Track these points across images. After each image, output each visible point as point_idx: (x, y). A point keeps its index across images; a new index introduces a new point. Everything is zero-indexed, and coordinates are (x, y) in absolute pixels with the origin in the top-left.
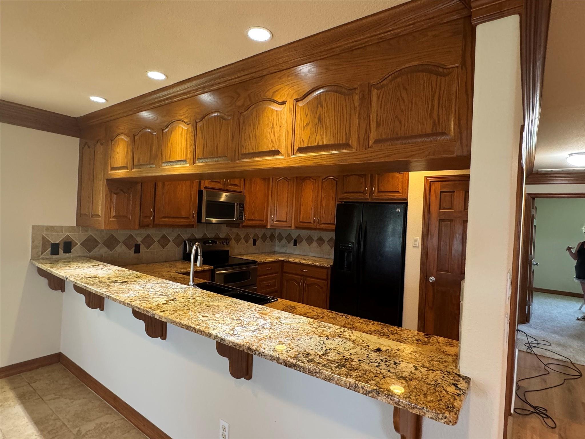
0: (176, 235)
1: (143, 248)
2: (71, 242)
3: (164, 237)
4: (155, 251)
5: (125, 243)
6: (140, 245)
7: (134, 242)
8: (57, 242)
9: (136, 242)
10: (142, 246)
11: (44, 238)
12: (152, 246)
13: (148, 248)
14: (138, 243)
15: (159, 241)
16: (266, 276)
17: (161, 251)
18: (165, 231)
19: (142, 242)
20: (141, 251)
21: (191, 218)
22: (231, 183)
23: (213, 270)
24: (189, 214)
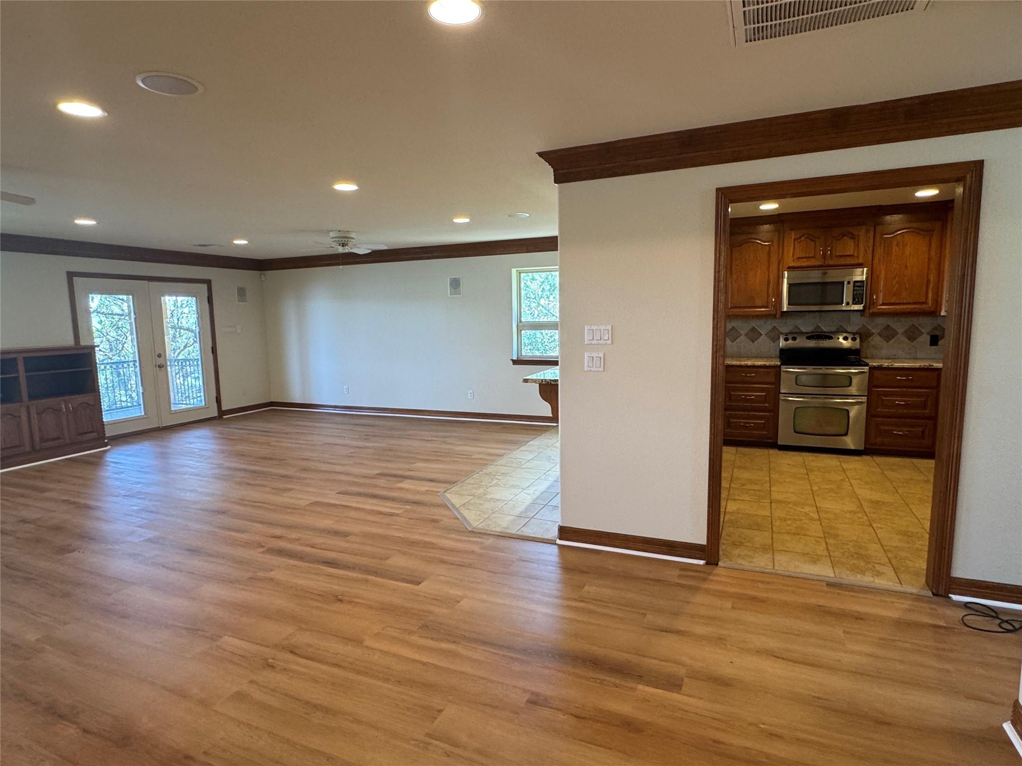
0: (770, 327)
3: (753, 330)
4: (742, 344)
12: (738, 340)
13: (733, 341)
15: (746, 335)
16: (898, 390)
17: (750, 345)
21: (770, 306)
22: (838, 254)
23: (779, 367)
24: (768, 302)
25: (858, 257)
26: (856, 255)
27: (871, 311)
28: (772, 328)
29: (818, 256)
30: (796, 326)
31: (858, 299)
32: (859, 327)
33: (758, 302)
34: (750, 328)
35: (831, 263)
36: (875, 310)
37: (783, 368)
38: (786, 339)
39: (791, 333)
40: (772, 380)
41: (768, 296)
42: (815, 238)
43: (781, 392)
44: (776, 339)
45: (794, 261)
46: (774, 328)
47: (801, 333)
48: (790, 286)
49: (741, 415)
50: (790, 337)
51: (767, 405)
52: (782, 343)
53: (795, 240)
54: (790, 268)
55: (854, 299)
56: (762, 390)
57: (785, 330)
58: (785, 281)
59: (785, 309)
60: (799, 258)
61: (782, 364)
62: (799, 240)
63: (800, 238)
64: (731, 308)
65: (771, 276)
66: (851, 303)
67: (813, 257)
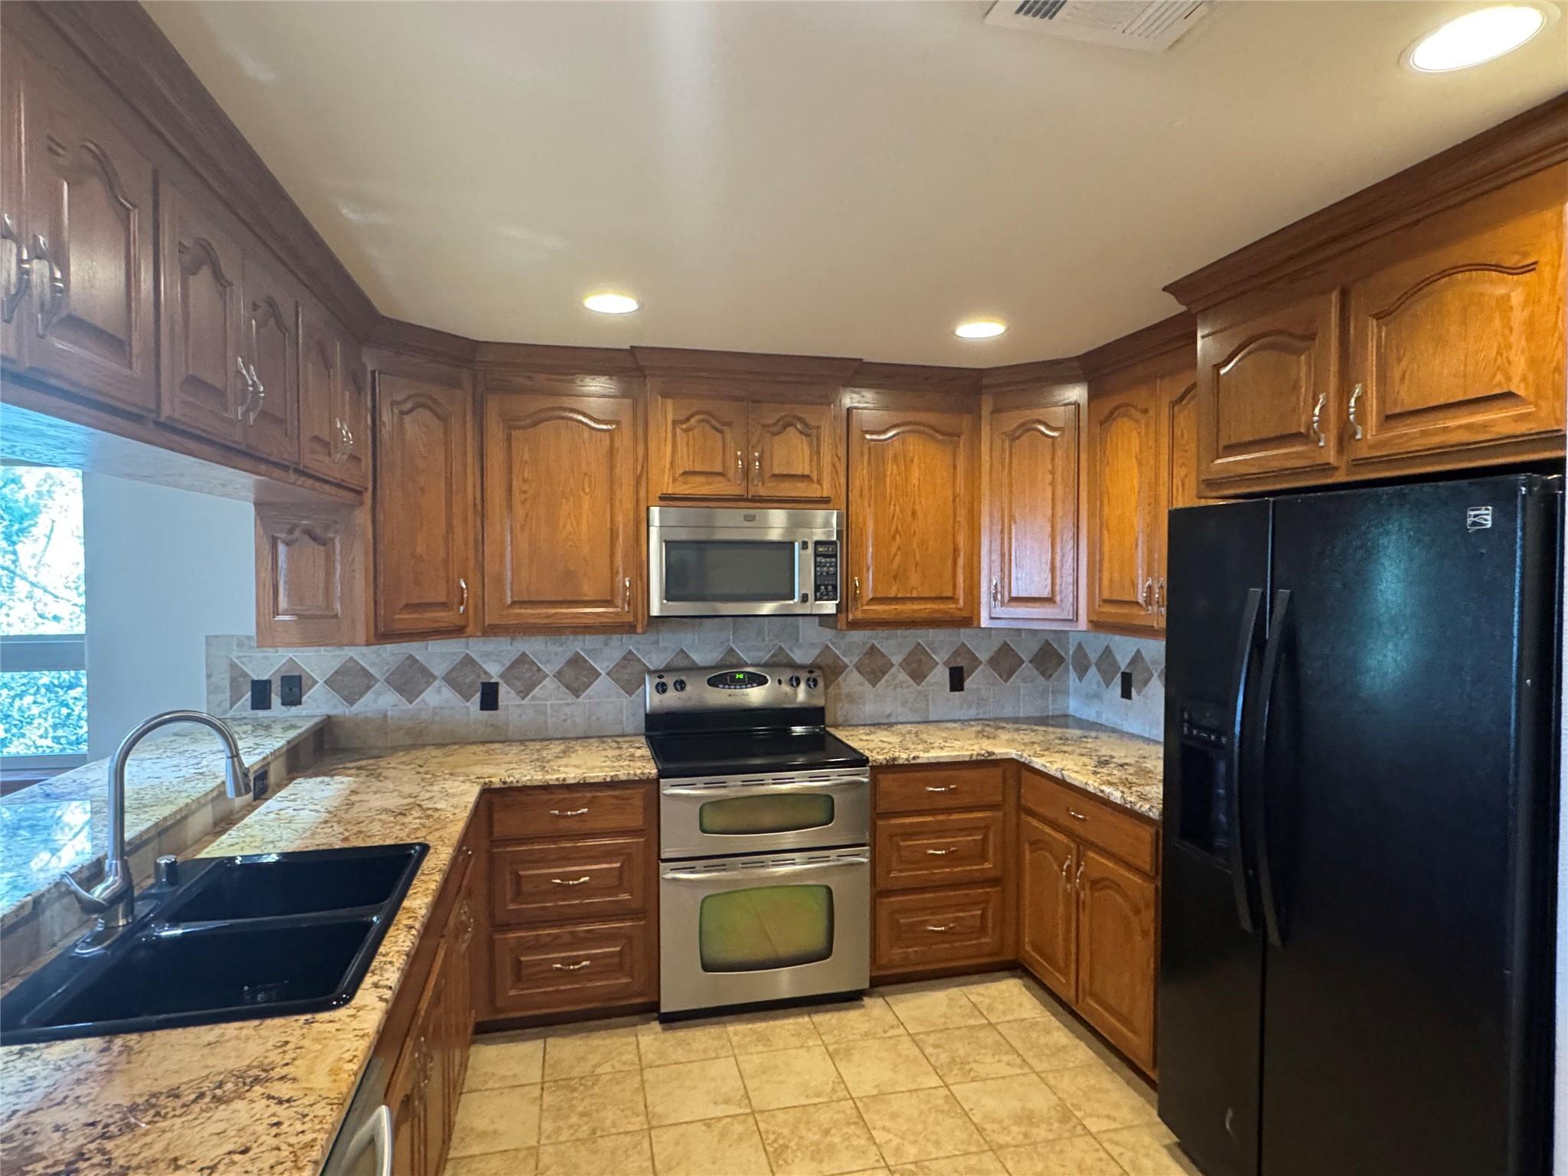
0: (618, 655)
1: (506, 695)
2: (300, 678)
3: (576, 662)
4: (548, 703)
5: (451, 680)
6: (497, 684)
7: (479, 676)
8: (265, 678)
9: (483, 676)
10: (503, 690)
11: (233, 666)
12: (537, 690)
13: (524, 693)
14: (492, 681)
15: (559, 675)
16: (929, 819)
17: (568, 704)
18: (578, 645)
19: (502, 676)
20: (500, 704)
21: (619, 601)
22: (776, 471)
23: (655, 783)
24: (612, 590)
25: (819, 482)
26: (815, 477)
27: (851, 617)
28: (624, 658)
29: (731, 473)
30: (682, 651)
31: (826, 588)
32: (816, 652)
33: (589, 591)
34: (569, 655)
35: (763, 492)
36: (859, 615)
37: (671, 789)
38: (661, 688)
39: (669, 669)
40: (637, 821)
41: (613, 573)
42: (724, 424)
43: (663, 856)
44: (631, 686)
45: (675, 479)
46: (629, 657)
47: (694, 669)
48: (670, 545)
49: (556, 937)
50: (669, 680)
51: (626, 896)
52: (651, 699)
53: (675, 423)
54: (666, 499)
55: (817, 588)
56: (607, 854)
57: (655, 661)
58: (654, 533)
59: (655, 611)
60: (685, 473)
61: (663, 774)
62: (684, 426)
63: (688, 419)
64: (514, 603)
65: (620, 519)
66: (811, 597)
67: (721, 474)
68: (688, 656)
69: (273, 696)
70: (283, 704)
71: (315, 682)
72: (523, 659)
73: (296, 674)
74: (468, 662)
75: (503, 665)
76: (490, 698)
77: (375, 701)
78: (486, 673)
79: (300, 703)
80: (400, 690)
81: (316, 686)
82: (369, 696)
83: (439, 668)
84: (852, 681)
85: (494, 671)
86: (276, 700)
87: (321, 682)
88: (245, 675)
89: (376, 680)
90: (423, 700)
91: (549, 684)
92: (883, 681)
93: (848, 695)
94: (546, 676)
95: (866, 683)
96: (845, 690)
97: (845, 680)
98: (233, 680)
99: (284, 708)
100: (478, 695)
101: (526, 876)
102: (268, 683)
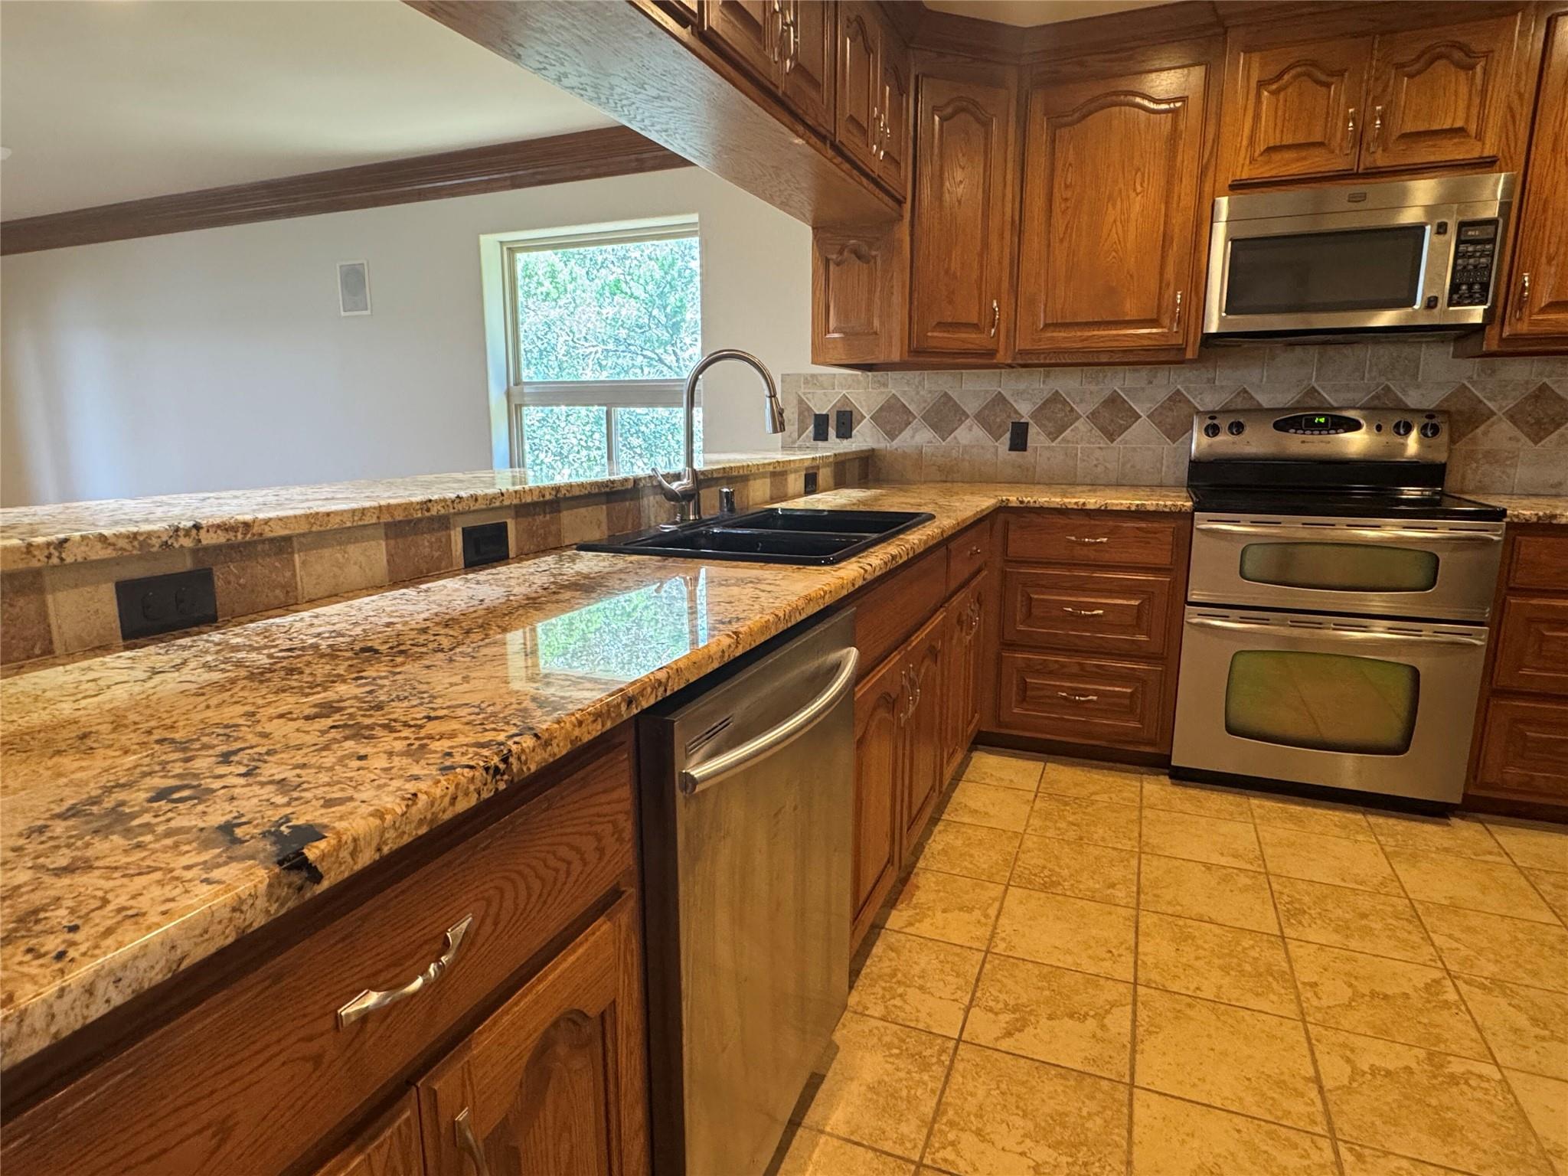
0: (1162, 395)
1: (1036, 436)
2: (851, 413)
3: (1113, 401)
4: (1079, 446)
5: (982, 419)
6: (1027, 424)
7: (1009, 417)
8: (825, 412)
9: (1013, 415)
10: (1033, 431)
11: (801, 401)
12: (1068, 431)
13: (1053, 436)
14: (1023, 421)
15: (1093, 416)
17: (1100, 448)
18: (1119, 382)
19: (1033, 416)
20: (1029, 444)
21: (1166, 321)
22: (1409, 128)
23: (1190, 516)
24: (1159, 306)
25: (1480, 136)
26: (1473, 128)
27: (1506, 333)
28: (1170, 399)
29: (1336, 143)
30: (1245, 391)
31: (1470, 286)
32: (1445, 393)
33: (1131, 309)
34: (1107, 393)
35: (1381, 160)
36: (1523, 328)
37: (1204, 522)
38: (1212, 430)
39: (1225, 411)
40: (1164, 558)
41: (1162, 285)
42: (1332, 74)
43: (1193, 597)
44: (1178, 431)
45: (1253, 160)
46: (1176, 398)
47: (1259, 411)
48: (1239, 246)
49: (1063, 665)
50: (1224, 423)
51: (1143, 638)
52: (1198, 442)
53: (1261, 84)
54: (1237, 187)
55: (1455, 288)
56: (1128, 590)
57: (1210, 401)
58: (1220, 230)
59: (1213, 327)
60: (1270, 150)
61: (1199, 507)
62: (1274, 87)
63: (1280, 76)
64: (1046, 326)
65: (1177, 220)
66: (1443, 301)
67: (1321, 144)
68: (1252, 398)
69: (830, 429)
70: (837, 437)
71: (863, 417)
72: (1056, 398)
73: (848, 409)
74: (1000, 399)
75: (1034, 404)
76: (1019, 439)
77: (913, 437)
78: (1016, 412)
79: (851, 437)
80: (935, 427)
81: (865, 421)
82: (907, 434)
83: (971, 407)
84: (1500, 434)
85: (1025, 410)
86: (832, 432)
87: (868, 417)
88: (809, 409)
89: (915, 417)
90: (955, 438)
91: (1082, 425)
92: (1554, 436)
93: (1487, 454)
94: (1078, 417)
95: (1524, 439)
96: (1485, 445)
97: (1485, 433)
98: (801, 414)
99: (838, 440)
100: (1008, 435)
101: (1037, 600)
102: (826, 417)
